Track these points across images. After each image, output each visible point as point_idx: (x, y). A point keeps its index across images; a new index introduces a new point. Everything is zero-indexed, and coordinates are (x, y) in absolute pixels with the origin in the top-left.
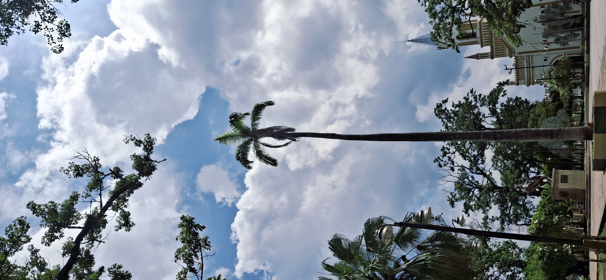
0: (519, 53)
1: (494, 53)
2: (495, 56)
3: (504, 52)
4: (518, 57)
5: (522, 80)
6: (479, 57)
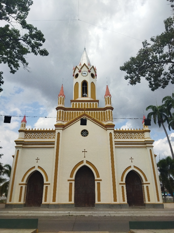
0: (59, 133)
1: (64, 111)
2: (59, 110)
3: (62, 119)
4: (54, 134)
5: (25, 136)
6: (61, 96)
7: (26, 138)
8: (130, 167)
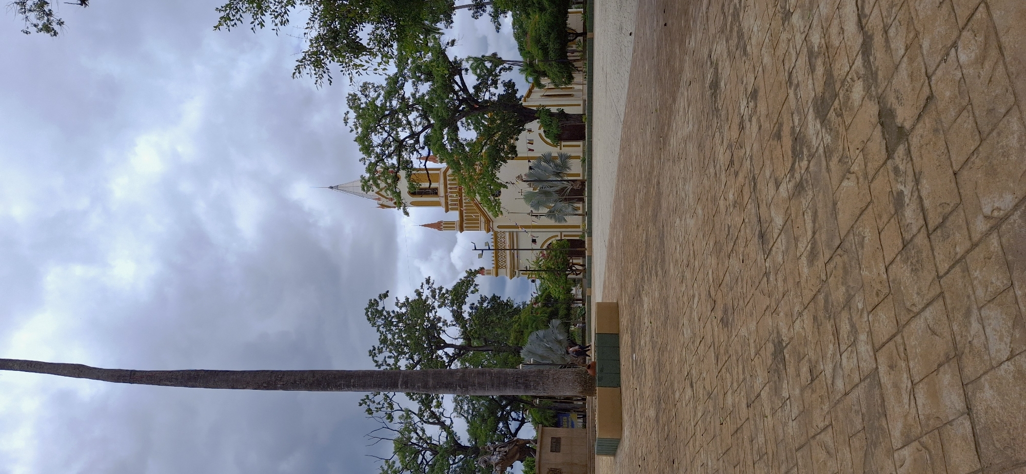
1: (465, 222)
3: (478, 223)
4: (498, 233)
5: (502, 268)
6: (442, 227)
7: (505, 266)
8: (540, 135)
